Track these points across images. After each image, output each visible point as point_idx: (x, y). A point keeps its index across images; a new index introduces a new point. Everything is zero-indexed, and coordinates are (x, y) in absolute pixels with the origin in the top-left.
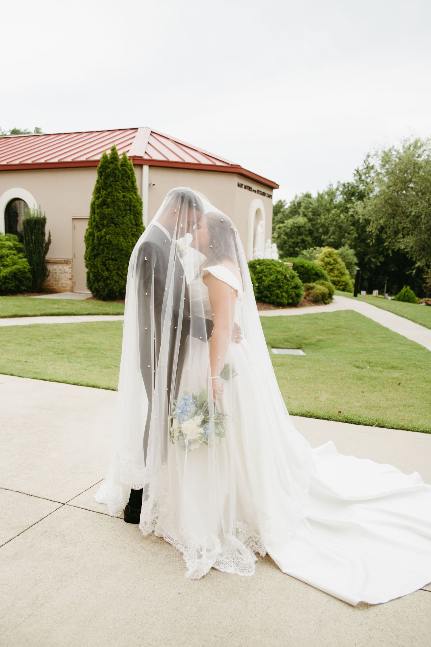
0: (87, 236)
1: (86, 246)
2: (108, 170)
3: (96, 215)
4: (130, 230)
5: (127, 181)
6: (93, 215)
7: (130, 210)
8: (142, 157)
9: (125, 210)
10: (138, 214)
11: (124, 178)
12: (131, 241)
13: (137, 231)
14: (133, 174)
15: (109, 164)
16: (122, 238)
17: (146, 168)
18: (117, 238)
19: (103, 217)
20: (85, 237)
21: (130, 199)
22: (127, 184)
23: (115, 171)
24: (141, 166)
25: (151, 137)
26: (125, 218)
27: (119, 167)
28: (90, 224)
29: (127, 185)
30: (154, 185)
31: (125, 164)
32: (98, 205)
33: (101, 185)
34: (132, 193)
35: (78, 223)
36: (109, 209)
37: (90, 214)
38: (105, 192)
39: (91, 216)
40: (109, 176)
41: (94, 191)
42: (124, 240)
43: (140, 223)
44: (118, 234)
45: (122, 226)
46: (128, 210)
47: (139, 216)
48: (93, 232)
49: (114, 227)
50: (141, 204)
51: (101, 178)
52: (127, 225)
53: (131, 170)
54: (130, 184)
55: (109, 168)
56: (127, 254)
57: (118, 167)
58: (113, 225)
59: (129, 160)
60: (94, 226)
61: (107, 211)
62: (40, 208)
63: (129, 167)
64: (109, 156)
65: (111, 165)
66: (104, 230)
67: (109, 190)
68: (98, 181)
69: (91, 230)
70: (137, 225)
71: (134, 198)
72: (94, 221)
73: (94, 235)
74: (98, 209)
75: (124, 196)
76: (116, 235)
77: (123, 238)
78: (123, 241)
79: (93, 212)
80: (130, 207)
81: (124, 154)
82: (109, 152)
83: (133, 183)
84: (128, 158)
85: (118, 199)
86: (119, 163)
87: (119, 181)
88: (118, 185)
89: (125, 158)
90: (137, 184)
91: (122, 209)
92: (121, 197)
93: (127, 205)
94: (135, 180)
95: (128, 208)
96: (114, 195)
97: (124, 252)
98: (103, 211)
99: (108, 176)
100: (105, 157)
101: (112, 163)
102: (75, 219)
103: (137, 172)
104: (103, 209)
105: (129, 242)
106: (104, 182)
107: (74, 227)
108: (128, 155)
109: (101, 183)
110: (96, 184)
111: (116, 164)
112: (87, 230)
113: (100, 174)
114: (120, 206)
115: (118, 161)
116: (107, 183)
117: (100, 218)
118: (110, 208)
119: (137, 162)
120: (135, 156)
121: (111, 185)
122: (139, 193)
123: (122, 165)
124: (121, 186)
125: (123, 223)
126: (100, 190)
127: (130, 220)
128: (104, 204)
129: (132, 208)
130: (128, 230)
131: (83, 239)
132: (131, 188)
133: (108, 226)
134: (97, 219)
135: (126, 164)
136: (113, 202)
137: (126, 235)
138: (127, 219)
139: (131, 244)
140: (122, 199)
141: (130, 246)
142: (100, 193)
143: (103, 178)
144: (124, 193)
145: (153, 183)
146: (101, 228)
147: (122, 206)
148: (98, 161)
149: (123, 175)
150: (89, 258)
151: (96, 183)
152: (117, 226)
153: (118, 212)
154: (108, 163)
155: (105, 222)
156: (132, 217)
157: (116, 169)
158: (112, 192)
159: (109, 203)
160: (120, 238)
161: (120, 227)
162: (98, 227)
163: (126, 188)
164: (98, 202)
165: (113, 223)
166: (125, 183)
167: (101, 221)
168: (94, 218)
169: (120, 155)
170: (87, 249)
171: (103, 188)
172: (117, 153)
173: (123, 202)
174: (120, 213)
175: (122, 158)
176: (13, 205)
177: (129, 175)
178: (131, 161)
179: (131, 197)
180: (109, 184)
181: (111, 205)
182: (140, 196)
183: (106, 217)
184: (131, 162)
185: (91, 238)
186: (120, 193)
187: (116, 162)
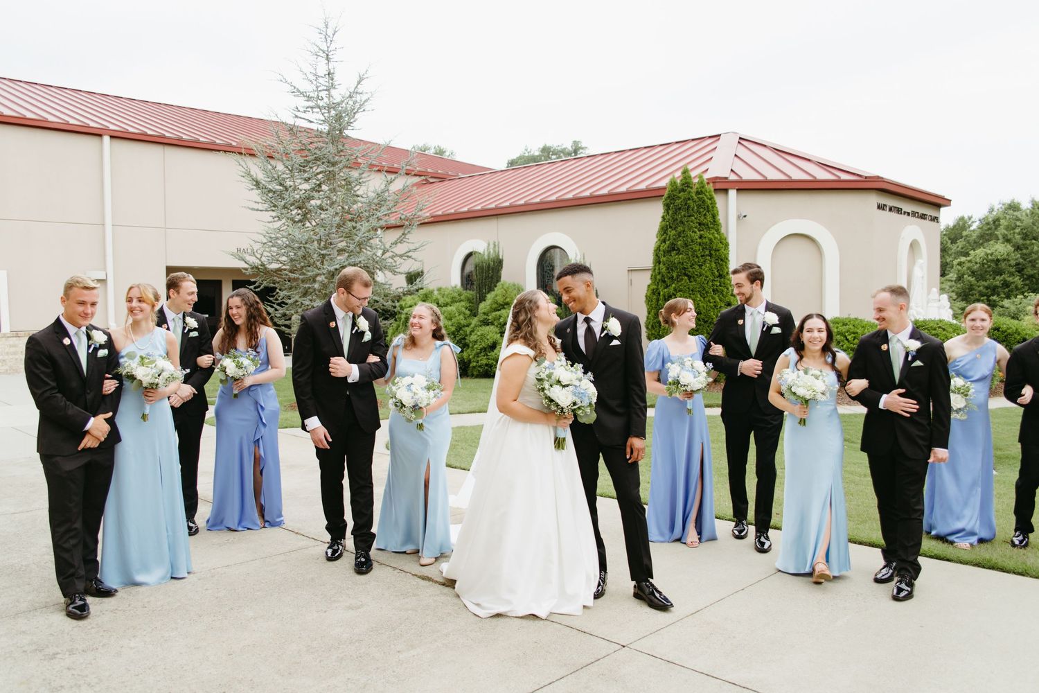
0: (648, 295)
1: (648, 309)
2: (678, 202)
3: (661, 265)
4: (710, 284)
5: (705, 215)
6: (657, 264)
7: (711, 255)
8: (726, 178)
9: (702, 256)
10: (722, 260)
11: (702, 210)
12: (712, 301)
13: (720, 285)
14: (714, 204)
15: (680, 193)
16: (699, 296)
17: (732, 193)
18: (692, 296)
19: (670, 268)
20: (646, 296)
21: (711, 240)
22: (705, 218)
23: (688, 202)
24: (726, 191)
25: (739, 145)
26: (703, 267)
27: (693, 195)
28: (653, 278)
29: (705, 221)
30: (745, 216)
31: (701, 191)
32: (664, 251)
33: (668, 223)
34: (713, 231)
35: (635, 276)
36: (680, 256)
37: (654, 263)
38: (674, 232)
39: (655, 266)
40: (680, 209)
41: (659, 231)
42: (702, 299)
43: (725, 274)
44: (692, 291)
45: (698, 280)
46: (707, 255)
47: (724, 263)
48: (657, 289)
49: (688, 281)
50: (727, 245)
51: (668, 213)
52: (707, 277)
53: (711, 198)
54: (709, 218)
55: (679, 198)
56: (706, 319)
57: (692, 197)
58: (686, 278)
59: (708, 183)
60: (659, 280)
61: (675, 258)
62: (584, 259)
63: (707, 194)
64: (678, 181)
65: (682, 193)
66: (673, 285)
67: (680, 229)
68: (663, 217)
69: (655, 287)
70: (720, 276)
71: (715, 238)
72: (659, 273)
73: (659, 294)
74: (664, 256)
75: (701, 237)
76: (691, 292)
77: (701, 296)
78: (700, 301)
79: (657, 261)
80: (710, 252)
81: (700, 177)
82: (678, 174)
83: (714, 216)
84: (706, 181)
85: (692, 241)
86: (694, 190)
87: (693, 216)
88: (692, 222)
89: (701, 183)
90: (721, 218)
91: (699, 255)
92: (697, 237)
93: (706, 248)
94: (718, 211)
95: (707, 252)
96: (687, 236)
97: (702, 316)
98: (672, 259)
99: (678, 209)
100: (673, 183)
101: (683, 190)
102: (631, 270)
103: (719, 200)
104: (671, 255)
105: (709, 301)
106: (673, 218)
107: (631, 282)
108: (706, 176)
109: (669, 219)
110: (661, 222)
111: (690, 192)
112: (649, 286)
113: (667, 207)
114: (695, 251)
115: (692, 188)
116: (677, 219)
117: (668, 269)
118: (681, 254)
119: (719, 186)
120: (717, 178)
121: (683, 223)
122: (723, 230)
123: (698, 193)
124: (697, 223)
125: (701, 275)
126: (667, 229)
127: (711, 269)
128: (674, 249)
129: (713, 252)
130: (707, 284)
131: (644, 299)
132: (712, 223)
133: (678, 279)
134: (664, 270)
135: (703, 190)
136: (686, 245)
137: (704, 292)
138: (706, 268)
139: (712, 304)
140: (699, 240)
141: (711, 308)
142: (667, 234)
143: (670, 212)
144: (702, 232)
145: (743, 215)
146: (668, 282)
147: (699, 250)
148: (664, 188)
149: (699, 206)
150: (652, 326)
151: (660, 220)
152: (692, 279)
153: (693, 260)
154: (678, 191)
155: (675, 275)
156: (714, 265)
157: (689, 199)
158: (684, 231)
159: (679, 247)
160: (697, 297)
161: (695, 281)
162: (664, 282)
163: (704, 224)
164: (664, 247)
165: (686, 275)
166: (703, 218)
167: (669, 273)
168: (659, 269)
169: (695, 177)
170: (649, 313)
171: (671, 227)
172: (690, 177)
173: (700, 244)
174: (696, 260)
175: (698, 183)
176: (548, 254)
177: (708, 207)
178: (711, 184)
179: (711, 236)
180: (679, 220)
181: (682, 249)
182: (725, 235)
183: (676, 267)
184: (711, 187)
185: (655, 297)
186: (695, 232)
187: (689, 189)
